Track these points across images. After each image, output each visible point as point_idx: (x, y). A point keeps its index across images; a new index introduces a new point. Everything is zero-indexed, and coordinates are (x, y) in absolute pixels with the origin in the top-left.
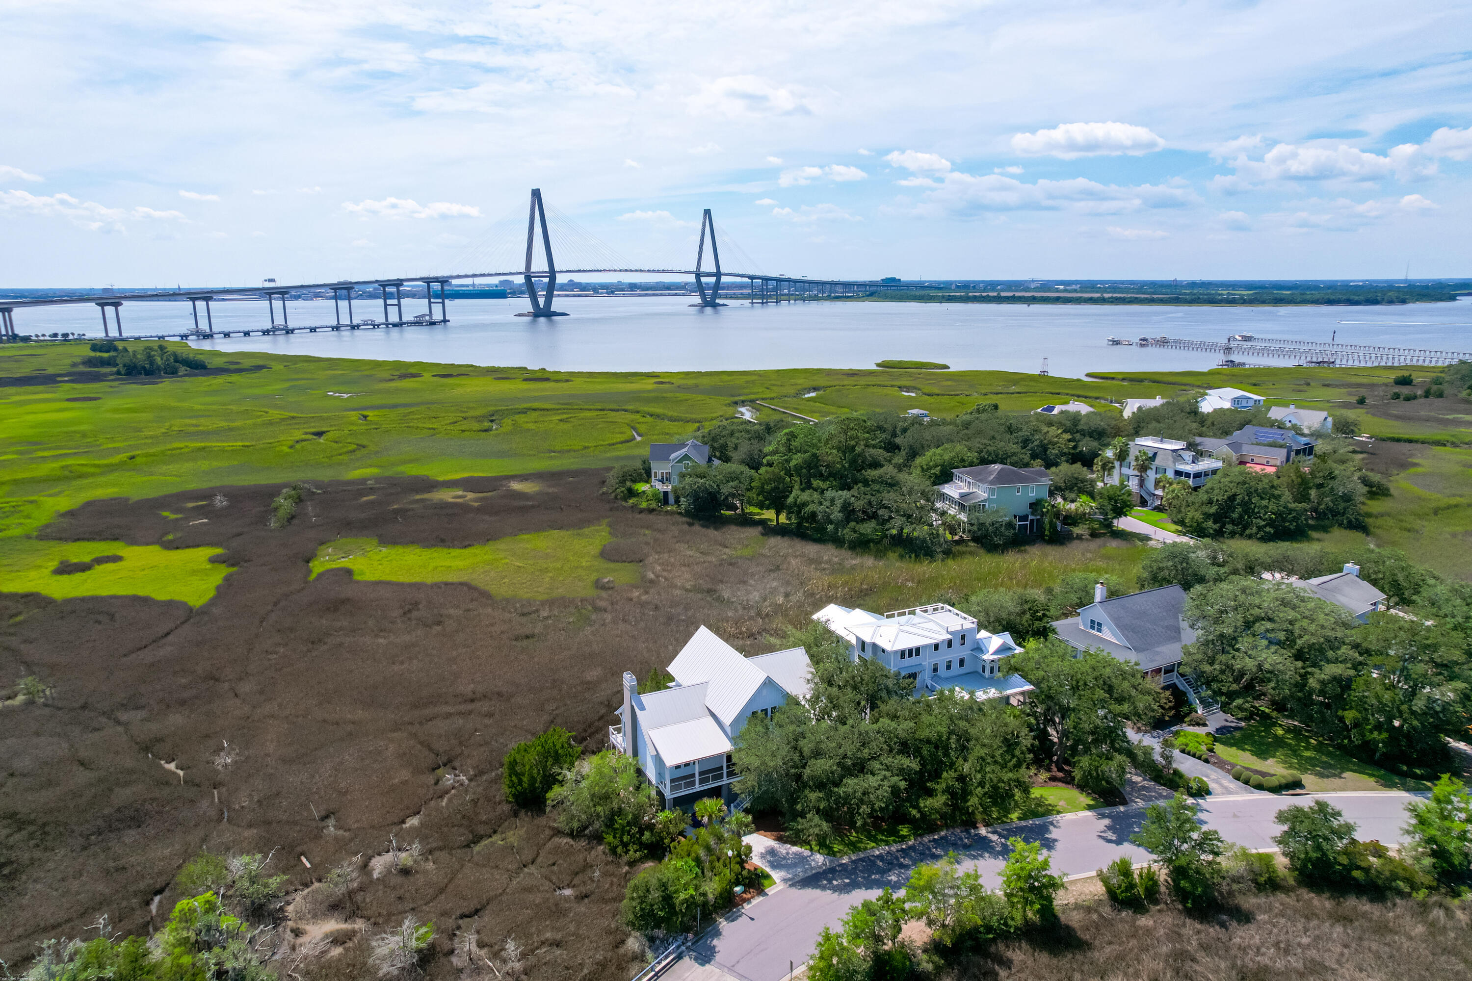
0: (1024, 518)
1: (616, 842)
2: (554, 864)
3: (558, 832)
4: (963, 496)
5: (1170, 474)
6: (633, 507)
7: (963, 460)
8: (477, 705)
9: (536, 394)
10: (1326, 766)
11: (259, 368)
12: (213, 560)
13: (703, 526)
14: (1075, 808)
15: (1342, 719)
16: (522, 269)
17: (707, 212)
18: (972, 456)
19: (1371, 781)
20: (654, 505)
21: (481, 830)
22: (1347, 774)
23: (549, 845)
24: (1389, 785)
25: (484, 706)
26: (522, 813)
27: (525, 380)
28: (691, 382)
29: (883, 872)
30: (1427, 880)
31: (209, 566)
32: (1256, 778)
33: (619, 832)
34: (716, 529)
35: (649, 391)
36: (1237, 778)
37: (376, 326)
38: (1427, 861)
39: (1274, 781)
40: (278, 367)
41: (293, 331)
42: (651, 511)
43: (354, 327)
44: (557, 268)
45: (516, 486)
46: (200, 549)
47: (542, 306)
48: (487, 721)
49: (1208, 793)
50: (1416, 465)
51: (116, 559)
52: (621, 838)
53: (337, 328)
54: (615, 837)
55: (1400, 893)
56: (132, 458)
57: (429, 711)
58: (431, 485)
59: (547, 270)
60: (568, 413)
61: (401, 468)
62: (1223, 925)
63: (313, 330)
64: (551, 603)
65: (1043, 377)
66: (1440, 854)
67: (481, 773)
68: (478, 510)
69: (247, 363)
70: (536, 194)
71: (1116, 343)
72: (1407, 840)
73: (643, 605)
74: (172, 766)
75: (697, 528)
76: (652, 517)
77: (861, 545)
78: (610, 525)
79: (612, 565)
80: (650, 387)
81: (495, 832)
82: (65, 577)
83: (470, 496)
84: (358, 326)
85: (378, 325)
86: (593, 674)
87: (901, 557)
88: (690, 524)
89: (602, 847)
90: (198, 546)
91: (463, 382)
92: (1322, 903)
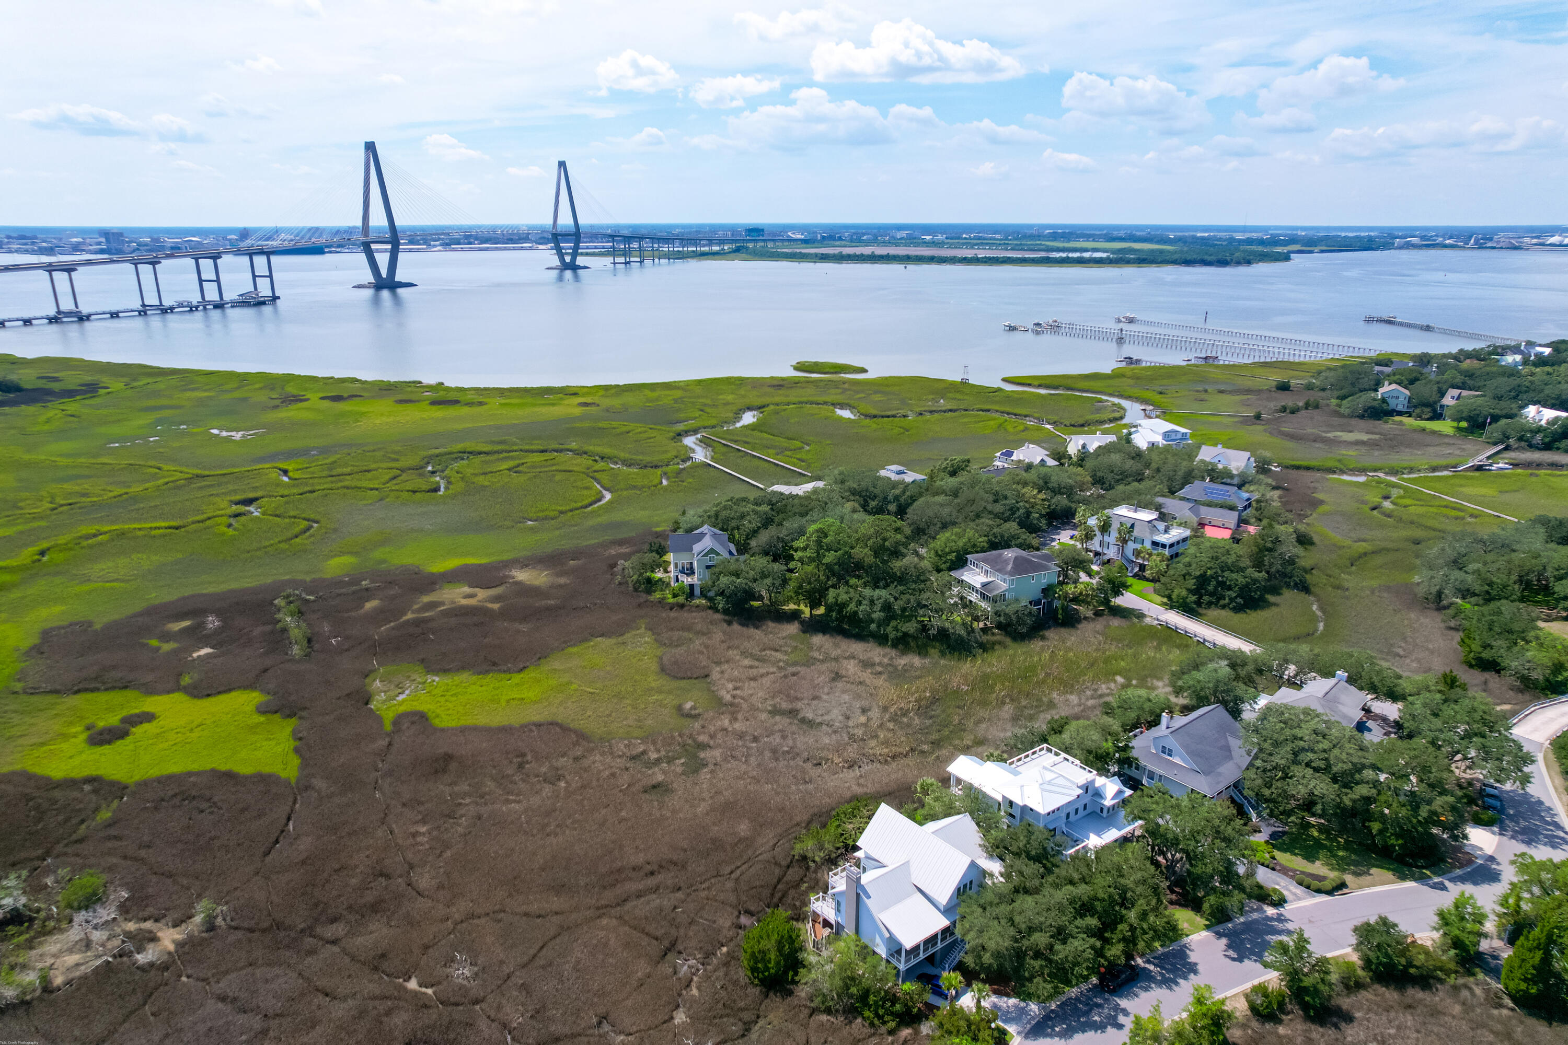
0: (1038, 603)
1: (872, 1015)
3: (813, 1011)
4: (984, 585)
5: (1148, 545)
6: (662, 602)
7: (974, 546)
8: (659, 878)
9: (460, 426)
10: (1356, 864)
11: (91, 389)
12: (262, 710)
13: (742, 625)
14: (1197, 930)
15: (1369, 829)
17: (562, 164)
18: (982, 541)
19: (1389, 875)
20: (681, 599)
21: (747, 1016)
22: (1373, 871)
23: (813, 1024)
24: (1403, 878)
25: (666, 878)
26: (771, 994)
27: (434, 403)
28: (616, 402)
29: (1087, 1013)
30: (1452, 966)
31: (262, 719)
32: (1315, 884)
33: (874, 1007)
34: (757, 628)
35: (581, 418)
36: (1300, 883)
37: (192, 309)
38: (1452, 952)
39: (1328, 885)
40: (117, 385)
41: (88, 317)
42: (682, 606)
43: (165, 311)
45: (521, 575)
46: (234, 694)
47: (384, 274)
48: (680, 895)
49: (1285, 901)
50: (1322, 502)
51: (148, 717)
52: (876, 1011)
53: (143, 311)
54: (870, 1012)
55: (1441, 981)
56: (42, 553)
57: (619, 890)
58: (432, 582)
60: (512, 458)
61: (378, 554)
62: (1336, 1026)
63: (114, 315)
64: (651, 740)
65: (964, 383)
66: (1457, 944)
67: (708, 955)
68: (503, 614)
69: (72, 380)
70: (370, 147)
71: (1013, 329)
72: (1436, 935)
73: (741, 736)
74: (413, 984)
75: (736, 627)
76: (685, 615)
77: (903, 643)
78: (649, 629)
79: (683, 683)
80: (578, 411)
82: (106, 749)
83: (482, 594)
84: (172, 309)
85: (197, 307)
86: (743, 828)
87: (943, 654)
88: (729, 623)
89: (860, 1021)
90: (230, 690)
91: (364, 409)
92: (1390, 995)
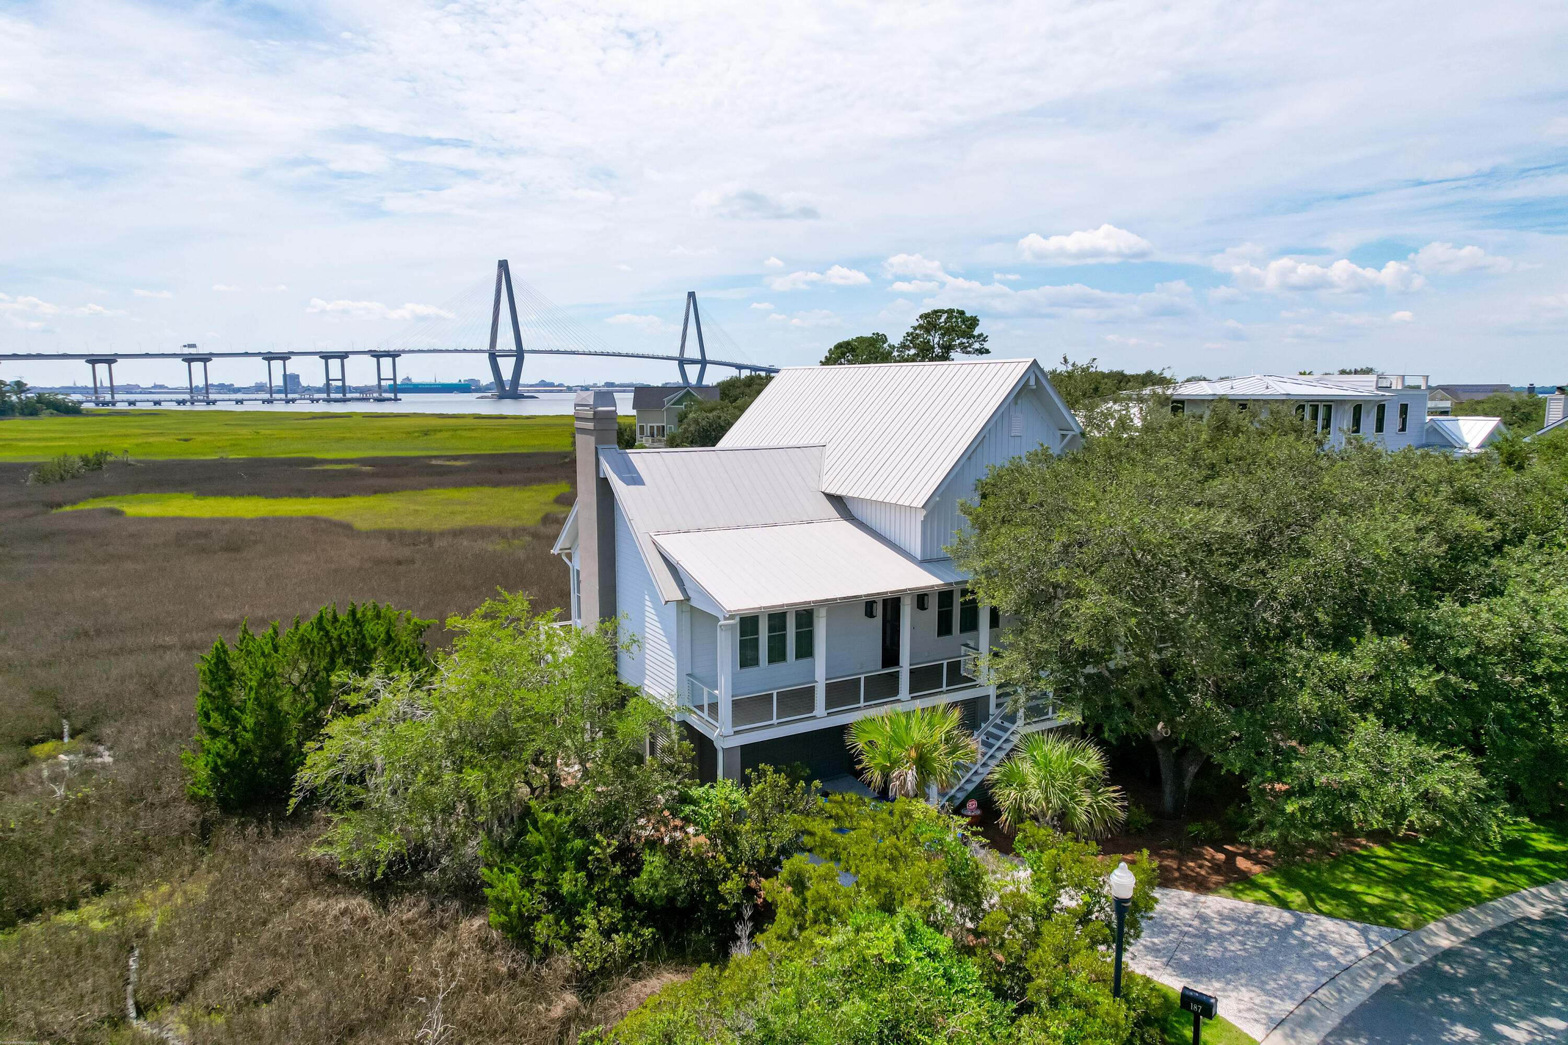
1: (532, 900)
2: (269, 996)
3: (329, 878)
9: (487, 424)
16: (486, 346)
17: (692, 295)
21: (54, 883)
23: (282, 924)
27: (477, 418)
33: (545, 860)
37: (314, 401)
41: (214, 402)
43: (289, 401)
44: (525, 347)
45: (440, 462)
47: (507, 386)
52: (553, 882)
53: (268, 402)
54: (528, 883)
57: (112, 643)
58: (314, 462)
59: (514, 348)
63: (240, 402)
64: (457, 533)
70: (503, 266)
81: (100, 889)
83: (367, 468)
84: (294, 400)
89: (477, 922)
91: (399, 419)
